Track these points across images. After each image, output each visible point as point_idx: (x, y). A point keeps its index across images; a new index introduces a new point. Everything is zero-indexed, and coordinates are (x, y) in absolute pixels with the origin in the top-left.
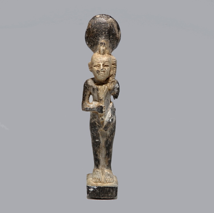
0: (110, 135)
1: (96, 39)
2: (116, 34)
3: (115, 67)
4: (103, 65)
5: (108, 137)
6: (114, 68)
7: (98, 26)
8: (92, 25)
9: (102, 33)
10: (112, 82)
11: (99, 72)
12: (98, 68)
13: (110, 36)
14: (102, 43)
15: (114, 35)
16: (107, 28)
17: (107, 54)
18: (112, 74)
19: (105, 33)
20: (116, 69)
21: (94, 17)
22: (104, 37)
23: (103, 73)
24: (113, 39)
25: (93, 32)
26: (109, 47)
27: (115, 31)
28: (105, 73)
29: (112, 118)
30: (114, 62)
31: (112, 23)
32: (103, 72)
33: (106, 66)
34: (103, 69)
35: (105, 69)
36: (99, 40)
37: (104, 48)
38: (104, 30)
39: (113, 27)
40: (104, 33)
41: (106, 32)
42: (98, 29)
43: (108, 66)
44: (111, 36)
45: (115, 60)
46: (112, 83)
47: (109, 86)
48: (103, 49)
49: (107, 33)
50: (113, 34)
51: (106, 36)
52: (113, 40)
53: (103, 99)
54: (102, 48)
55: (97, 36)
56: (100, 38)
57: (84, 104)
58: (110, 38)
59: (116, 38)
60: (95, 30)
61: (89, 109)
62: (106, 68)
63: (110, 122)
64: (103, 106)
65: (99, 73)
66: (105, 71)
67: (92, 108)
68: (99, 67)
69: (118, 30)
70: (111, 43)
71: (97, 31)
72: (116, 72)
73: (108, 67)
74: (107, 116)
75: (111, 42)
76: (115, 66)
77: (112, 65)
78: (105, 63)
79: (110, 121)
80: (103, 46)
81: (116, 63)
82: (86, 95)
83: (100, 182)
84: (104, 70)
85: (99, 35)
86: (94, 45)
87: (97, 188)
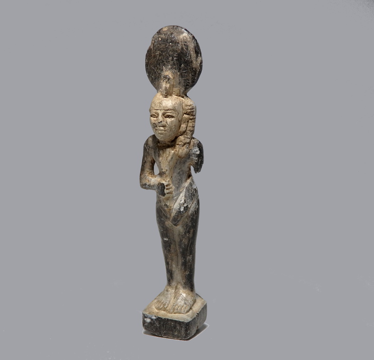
0: (185, 233)
1: (158, 68)
2: (192, 62)
3: (191, 119)
4: (163, 114)
5: (181, 237)
6: (190, 121)
7: (163, 46)
8: (155, 44)
9: (168, 58)
10: (185, 144)
11: (156, 126)
12: (155, 119)
13: (180, 65)
14: (165, 77)
15: (188, 63)
16: (177, 51)
17: (176, 95)
18: (184, 130)
19: (172, 60)
20: (194, 122)
21: (160, 30)
22: (170, 67)
23: (162, 128)
24: (185, 70)
25: (155, 57)
26: (180, 83)
27: (189, 57)
28: (166, 129)
29: (185, 205)
30: (190, 111)
31: (186, 42)
32: (163, 126)
33: (169, 116)
34: (161, 122)
35: (167, 122)
36: (162, 70)
37: (168, 85)
38: (171, 53)
39: (187, 49)
40: (171, 58)
41: (175, 57)
42: (162, 51)
43: (172, 117)
44: (182, 65)
45: (190, 106)
46: (185, 146)
47: (178, 150)
48: (166, 88)
49: (176, 60)
50: (186, 62)
51: (174, 64)
52: (186, 73)
53: (167, 173)
54: (164, 85)
55: (159, 64)
56: (164, 68)
57: (142, 176)
58: (180, 69)
59: (192, 68)
60: (158, 53)
61: (149, 185)
62: (169, 120)
63: (180, 212)
64: (165, 185)
65: (156, 128)
66: (166, 126)
67: (152, 184)
68: (157, 117)
69: (195, 55)
70: (182, 77)
71: (160, 55)
72: (194, 127)
73: (173, 119)
74: (178, 201)
75: (182, 75)
76: (192, 117)
77: (185, 115)
78: (167, 111)
79: (182, 210)
80: (167, 82)
81: (193, 112)
82: (145, 162)
83: (165, 310)
84: (164, 123)
85: (163, 62)
86: (155, 79)
87: (155, 320)
